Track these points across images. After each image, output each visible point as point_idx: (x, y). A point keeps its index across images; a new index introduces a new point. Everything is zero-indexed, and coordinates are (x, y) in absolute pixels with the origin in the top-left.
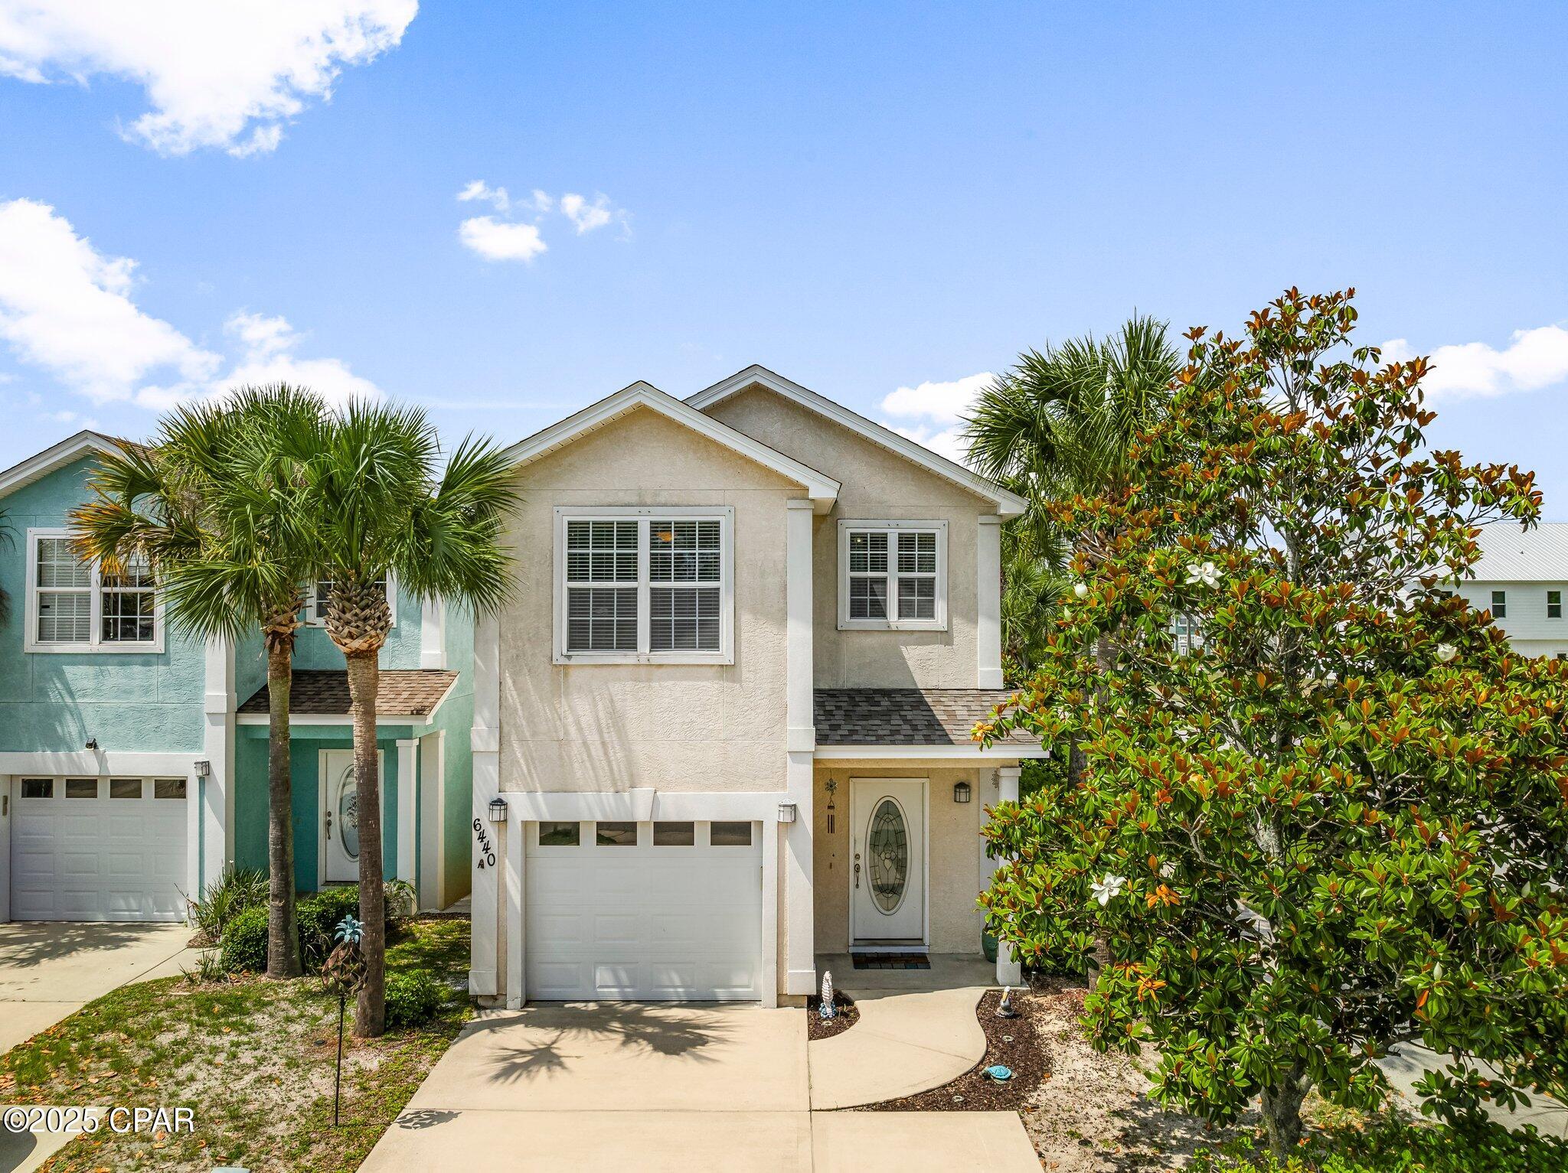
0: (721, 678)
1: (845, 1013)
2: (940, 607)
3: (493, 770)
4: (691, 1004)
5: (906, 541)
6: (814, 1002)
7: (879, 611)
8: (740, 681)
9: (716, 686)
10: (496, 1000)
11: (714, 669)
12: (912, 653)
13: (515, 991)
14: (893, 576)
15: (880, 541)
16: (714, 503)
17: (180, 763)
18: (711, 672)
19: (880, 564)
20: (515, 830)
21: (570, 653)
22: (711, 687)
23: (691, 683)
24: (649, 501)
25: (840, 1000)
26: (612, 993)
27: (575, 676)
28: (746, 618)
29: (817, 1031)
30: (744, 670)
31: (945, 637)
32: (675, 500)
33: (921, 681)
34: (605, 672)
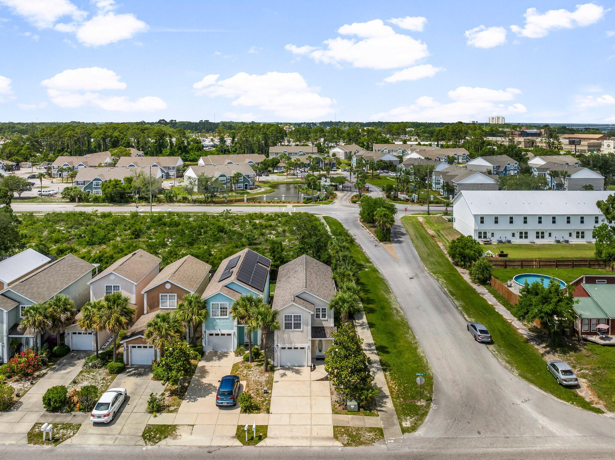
1: (315, 368)
2: (327, 317)
4: (298, 366)
5: (322, 309)
6: (311, 367)
7: (319, 317)
8: (303, 332)
10: (277, 367)
11: (300, 331)
12: (323, 322)
13: (279, 366)
14: (321, 313)
15: (319, 309)
16: (301, 313)
17: (231, 332)
19: (319, 312)
20: (279, 348)
21: (285, 329)
22: (300, 333)
23: (298, 332)
24: (293, 313)
25: (314, 366)
26: (289, 365)
27: (285, 332)
28: (304, 324)
29: (312, 371)
30: (304, 330)
31: (327, 320)
32: (296, 312)
33: (324, 326)
34: (289, 331)
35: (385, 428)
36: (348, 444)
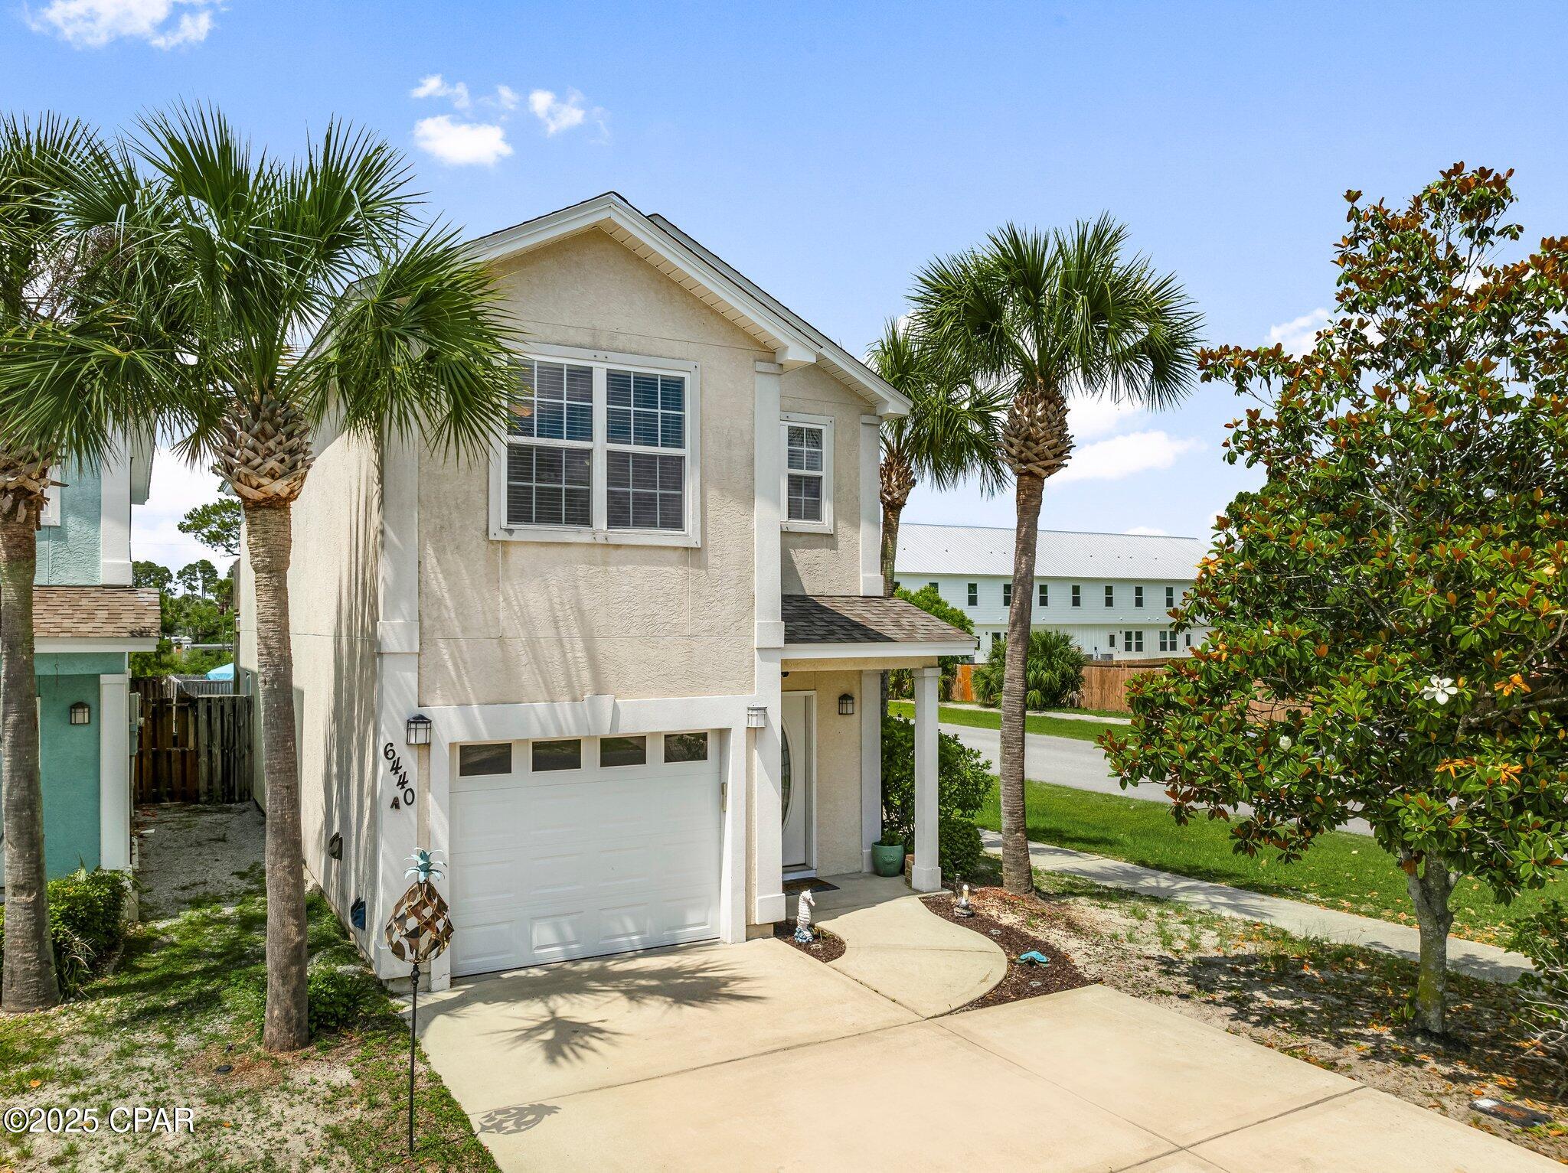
0: (686, 563)
2: (827, 508)
3: (411, 677)
6: (782, 929)
8: (706, 568)
9: (680, 572)
11: (678, 553)
12: (800, 557)
16: (677, 356)
18: (674, 556)
20: (440, 755)
21: (511, 527)
22: (673, 573)
23: (653, 568)
24: (604, 344)
26: (557, 953)
27: (518, 557)
28: (712, 494)
29: (817, 955)
30: (710, 555)
31: (829, 540)
32: (634, 347)
33: (809, 587)
34: (553, 552)
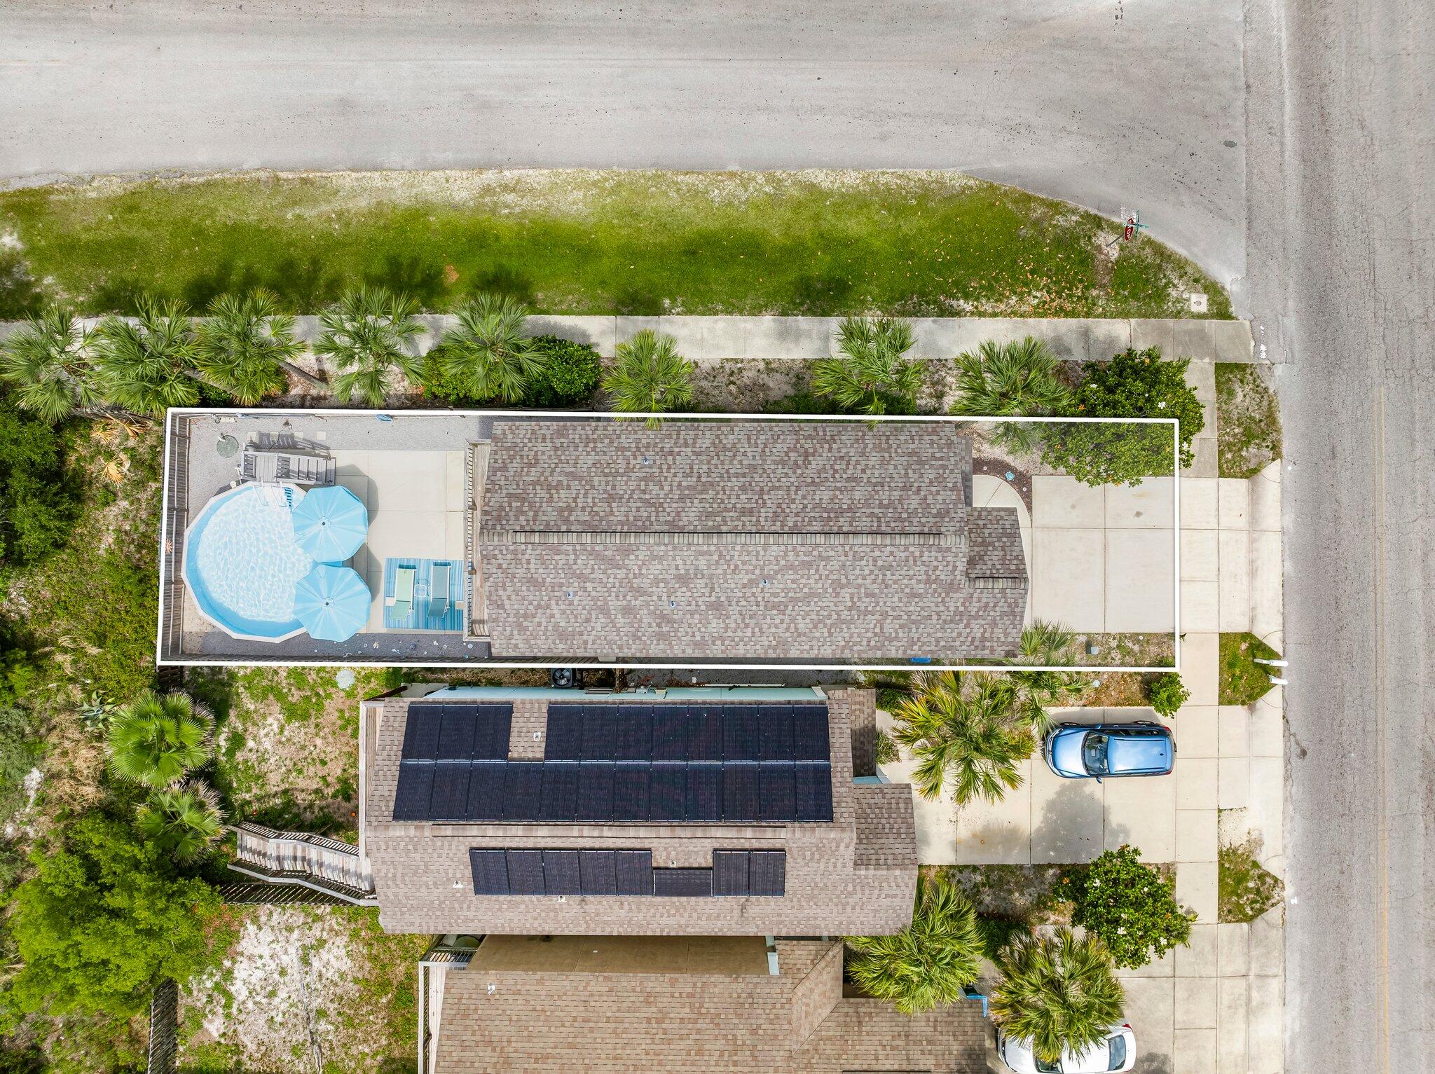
35: (1217, 356)
36: (1275, 448)
